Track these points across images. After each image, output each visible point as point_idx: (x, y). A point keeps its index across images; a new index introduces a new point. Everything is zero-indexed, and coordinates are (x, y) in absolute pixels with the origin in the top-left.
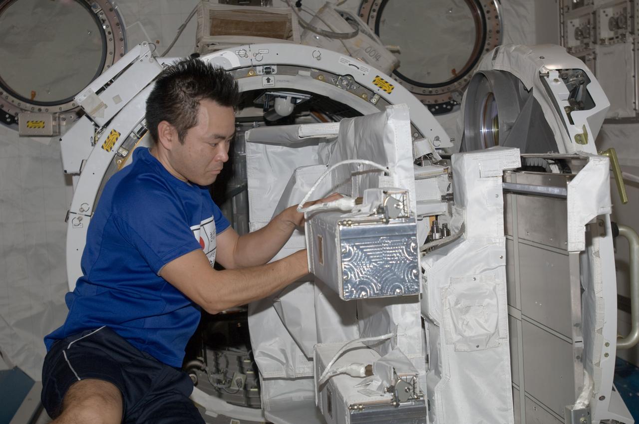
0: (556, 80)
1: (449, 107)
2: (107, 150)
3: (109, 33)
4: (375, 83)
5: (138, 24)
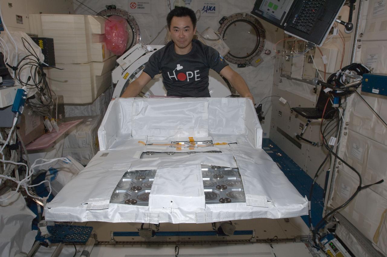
1: (245, 65)
2: (125, 79)
3: (135, 32)
5: (145, 30)
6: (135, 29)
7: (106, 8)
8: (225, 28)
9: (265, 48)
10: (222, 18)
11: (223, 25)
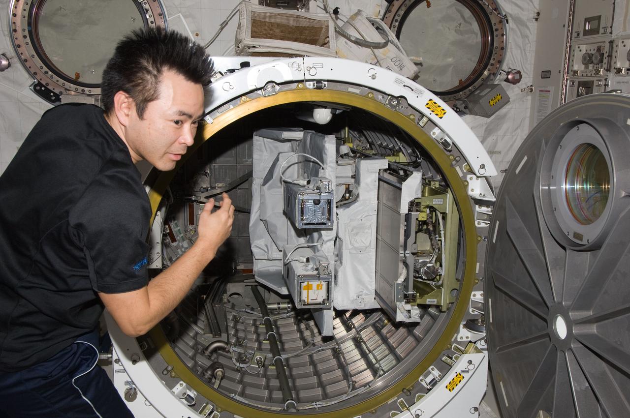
3: (152, 22)
4: (428, 106)
5: (179, 17)
6: (150, 12)
8: (402, 13)
9: (505, 67)
11: (396, 5)
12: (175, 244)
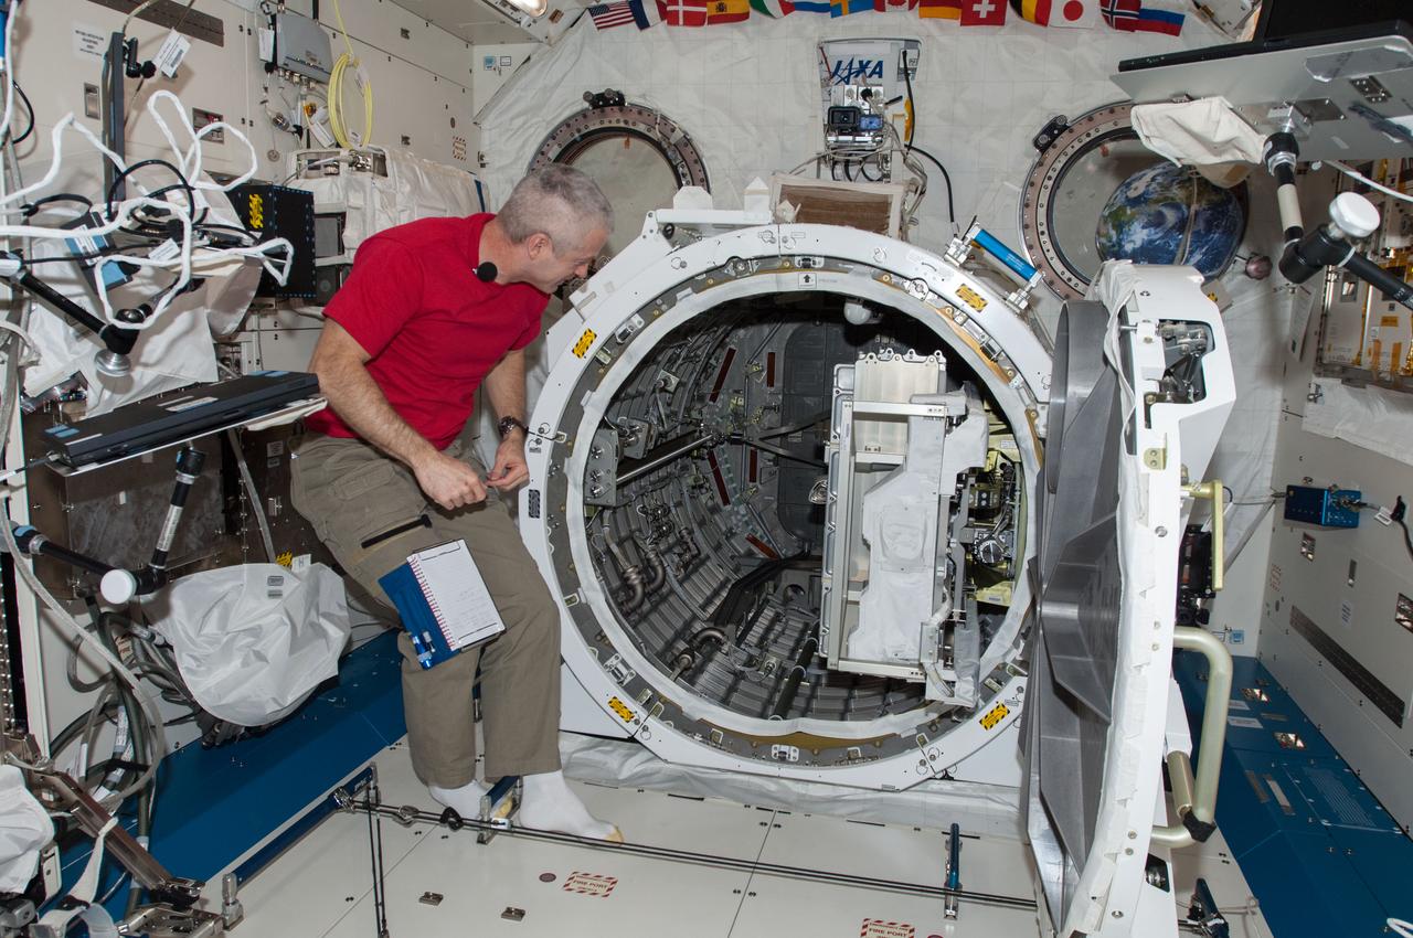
0: (1148, 341)
2: (579, 356)
4: (959, 293)
5: (726, 183)
6: (688, 177)
7: (586, 105)
8: (1059, 166)
9: (1244, 250)
10: (1046, 122)
11: (1052, 152)
12: (728, 507)
